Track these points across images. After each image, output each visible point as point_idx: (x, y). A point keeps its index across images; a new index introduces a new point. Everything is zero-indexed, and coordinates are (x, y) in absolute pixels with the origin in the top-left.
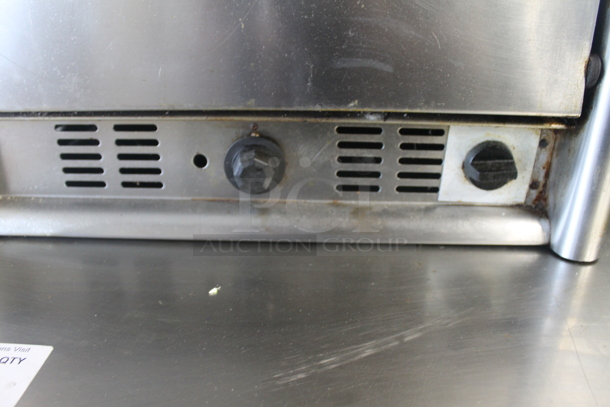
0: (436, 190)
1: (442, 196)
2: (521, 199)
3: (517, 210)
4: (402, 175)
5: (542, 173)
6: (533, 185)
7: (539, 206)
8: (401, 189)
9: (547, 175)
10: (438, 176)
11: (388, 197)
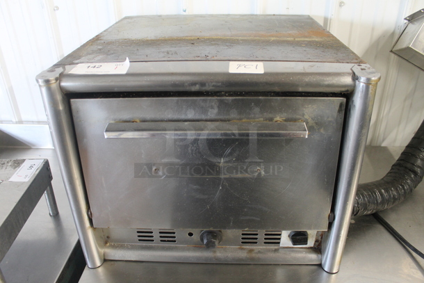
0: (279, 243)
1: (281, 245)
2: (312, 245)
3: (310, 250)
4: (265, 239)
5: (320, 237)
6: (317, 241)
7: (318, 249)
8: (265, 243)
9: (322, 238)
10: (280, 239)
11: (261, 245)
